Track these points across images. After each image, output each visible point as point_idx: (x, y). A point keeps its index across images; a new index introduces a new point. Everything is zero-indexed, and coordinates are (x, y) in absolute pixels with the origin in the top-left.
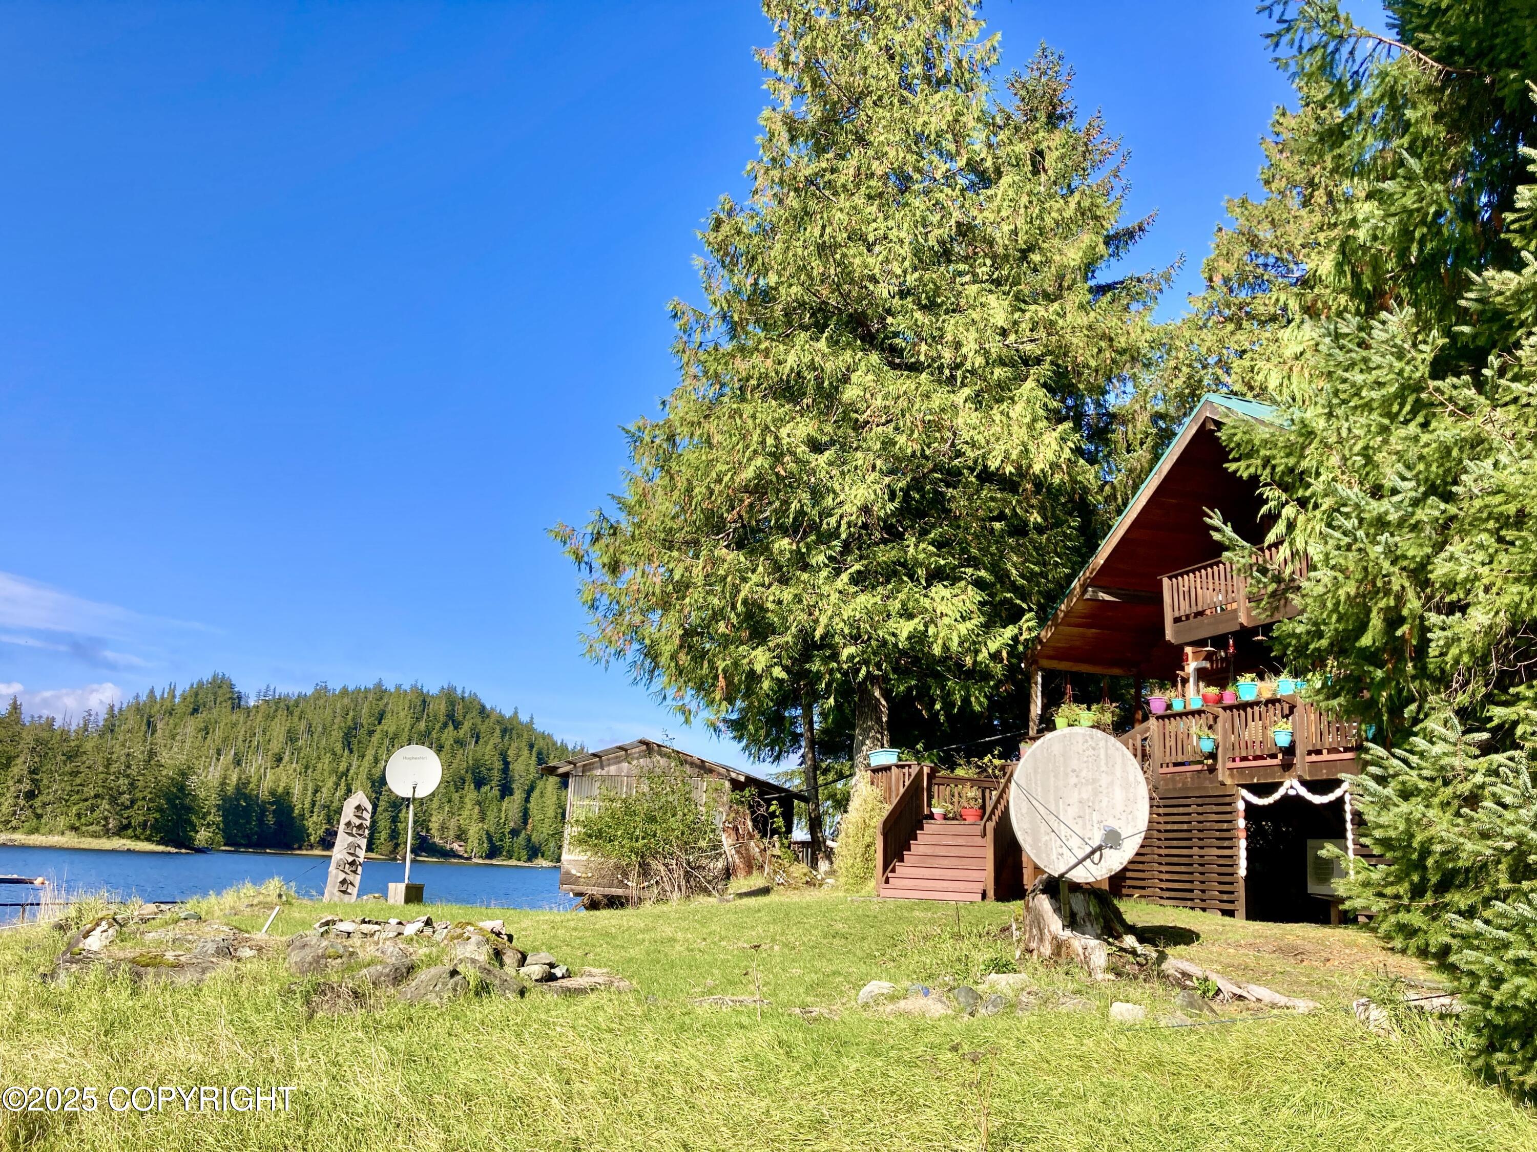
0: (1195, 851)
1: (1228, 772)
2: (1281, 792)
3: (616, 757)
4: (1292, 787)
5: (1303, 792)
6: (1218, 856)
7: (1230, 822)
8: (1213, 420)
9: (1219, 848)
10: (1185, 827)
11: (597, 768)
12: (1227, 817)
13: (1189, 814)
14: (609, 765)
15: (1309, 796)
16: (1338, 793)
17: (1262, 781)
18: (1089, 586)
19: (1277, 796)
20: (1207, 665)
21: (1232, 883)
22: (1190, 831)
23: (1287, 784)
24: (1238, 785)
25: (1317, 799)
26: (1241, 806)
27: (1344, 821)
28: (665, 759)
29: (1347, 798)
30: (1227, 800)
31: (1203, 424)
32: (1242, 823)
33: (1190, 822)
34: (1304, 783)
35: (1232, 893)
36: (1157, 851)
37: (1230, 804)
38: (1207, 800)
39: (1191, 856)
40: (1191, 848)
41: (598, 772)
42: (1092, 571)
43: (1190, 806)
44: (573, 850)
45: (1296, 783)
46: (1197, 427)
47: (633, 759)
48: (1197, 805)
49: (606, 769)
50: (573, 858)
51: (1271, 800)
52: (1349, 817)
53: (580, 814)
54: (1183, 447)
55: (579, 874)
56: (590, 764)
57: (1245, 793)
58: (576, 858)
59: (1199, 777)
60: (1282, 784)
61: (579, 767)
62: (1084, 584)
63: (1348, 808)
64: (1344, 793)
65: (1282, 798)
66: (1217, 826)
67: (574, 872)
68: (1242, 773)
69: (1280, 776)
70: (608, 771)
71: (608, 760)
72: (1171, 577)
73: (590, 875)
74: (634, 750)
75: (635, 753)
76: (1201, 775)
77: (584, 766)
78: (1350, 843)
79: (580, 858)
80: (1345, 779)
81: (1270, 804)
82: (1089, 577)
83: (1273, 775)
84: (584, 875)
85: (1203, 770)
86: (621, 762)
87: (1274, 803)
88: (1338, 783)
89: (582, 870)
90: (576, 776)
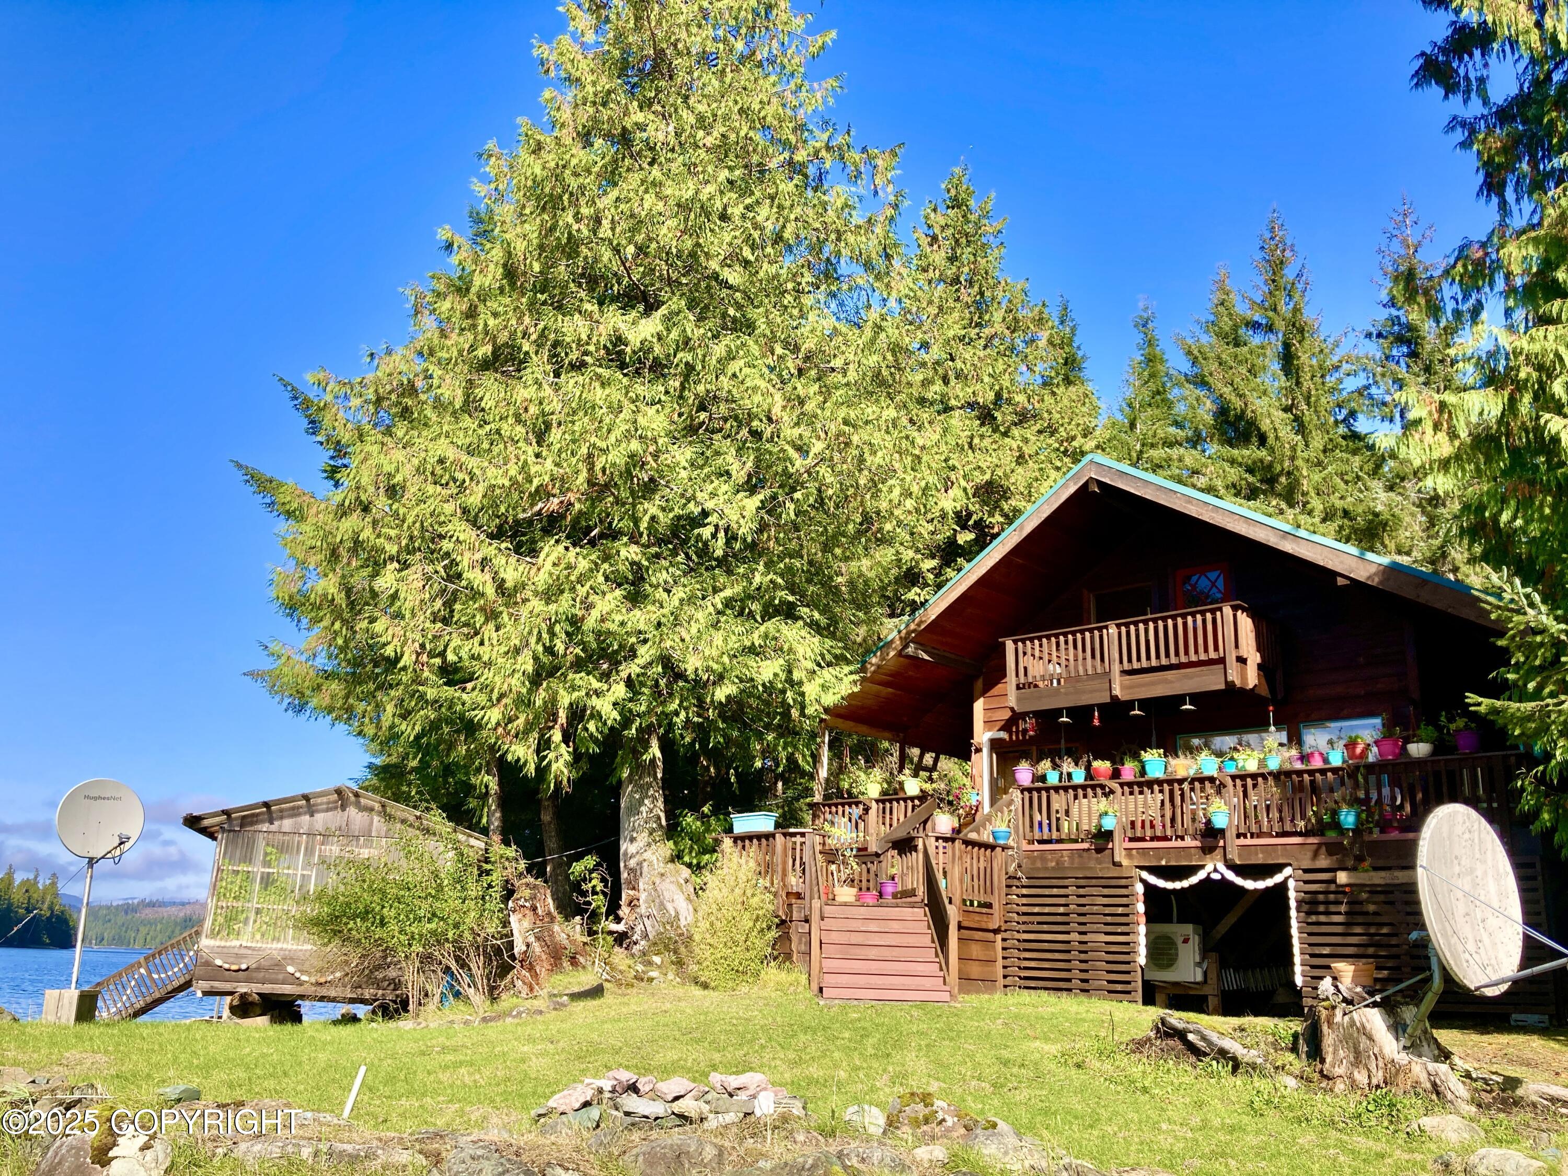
0: (1074, 936)
1: (1124, 852)
2: (1202, 875)
3: (293, 808)
4: (1216, 870)
5: (1230, 876)
6: (1107, 943)
7: (1127, 906)
8: (1097, 481)
9: (1107, 933)
10: (1061, 910)
11: (263, 822)
12: (1124, 901)
13: (1067, 896)
14: (282, 818)
15: (1239, 881)
16: (1278, 878)
17: (1173, 863)
18: (913, 641)
19: (1194, 880)
20: (1004, 735)
21: (1128, 973)
22: (1067, 914)
23: (1209, 867)
24: (1137, 867)
25: (1249, 885)
26: (1140, 888)
27: (1288, 908)
28: (366, 814)
29: (1291, 884)
30: (1123, 882)
31: (1086, 485)
32: (1141, 908)
33: (1067, 905)
34: (1231, 866)
35: (1129, 983)
36: (1017, 936)
37: (1126, 887)
38: (1094, 882)
39: (1069, 942)
40: (1068, 933)
41: (265, 827)
42: (919, 625)
43: (1066, 887)
44: (218, 933)
45: (1221, 867)
46: (1076, 487)
47: (318, 811)
48: (1078, 887)
49: (276, 823)
50: (218, 943)
51: (1185, 884)
52: (1293, 904)
53: (232, 883)
54: (1055, 506)
55: (226, 966)
56: (253, 815)
57: (1145, 875)
58: (223, 943)
59: (1080, 856)
60: (1202, 867)
61: (236, 818)
62: (906, 638)
63: (1292, 894)
64: (1286, 879)
65: (1201, 881)
66: (1108, 910)
67: (219, 962)
68: (1144, 854)
69: (1200, 859)
70: (280, 826)
71: (281, 811)
72: (1015, 642)
73: (244, 967)
74: (319, 800)
75: (321, 804)
76: (1085, 854)
77: (244, 817)
78: (1294, 932)
79: (228, 944)
80: (1290, 865)
81: (1183, 889)
82: (914, 631)
83: (1190, 858)
84: (234, 967)
85: (1088, 850)
86: (299, 815)
87: (1191, 886)
88: (1279, 868)
89: (232, 960)
90: (229, 831)
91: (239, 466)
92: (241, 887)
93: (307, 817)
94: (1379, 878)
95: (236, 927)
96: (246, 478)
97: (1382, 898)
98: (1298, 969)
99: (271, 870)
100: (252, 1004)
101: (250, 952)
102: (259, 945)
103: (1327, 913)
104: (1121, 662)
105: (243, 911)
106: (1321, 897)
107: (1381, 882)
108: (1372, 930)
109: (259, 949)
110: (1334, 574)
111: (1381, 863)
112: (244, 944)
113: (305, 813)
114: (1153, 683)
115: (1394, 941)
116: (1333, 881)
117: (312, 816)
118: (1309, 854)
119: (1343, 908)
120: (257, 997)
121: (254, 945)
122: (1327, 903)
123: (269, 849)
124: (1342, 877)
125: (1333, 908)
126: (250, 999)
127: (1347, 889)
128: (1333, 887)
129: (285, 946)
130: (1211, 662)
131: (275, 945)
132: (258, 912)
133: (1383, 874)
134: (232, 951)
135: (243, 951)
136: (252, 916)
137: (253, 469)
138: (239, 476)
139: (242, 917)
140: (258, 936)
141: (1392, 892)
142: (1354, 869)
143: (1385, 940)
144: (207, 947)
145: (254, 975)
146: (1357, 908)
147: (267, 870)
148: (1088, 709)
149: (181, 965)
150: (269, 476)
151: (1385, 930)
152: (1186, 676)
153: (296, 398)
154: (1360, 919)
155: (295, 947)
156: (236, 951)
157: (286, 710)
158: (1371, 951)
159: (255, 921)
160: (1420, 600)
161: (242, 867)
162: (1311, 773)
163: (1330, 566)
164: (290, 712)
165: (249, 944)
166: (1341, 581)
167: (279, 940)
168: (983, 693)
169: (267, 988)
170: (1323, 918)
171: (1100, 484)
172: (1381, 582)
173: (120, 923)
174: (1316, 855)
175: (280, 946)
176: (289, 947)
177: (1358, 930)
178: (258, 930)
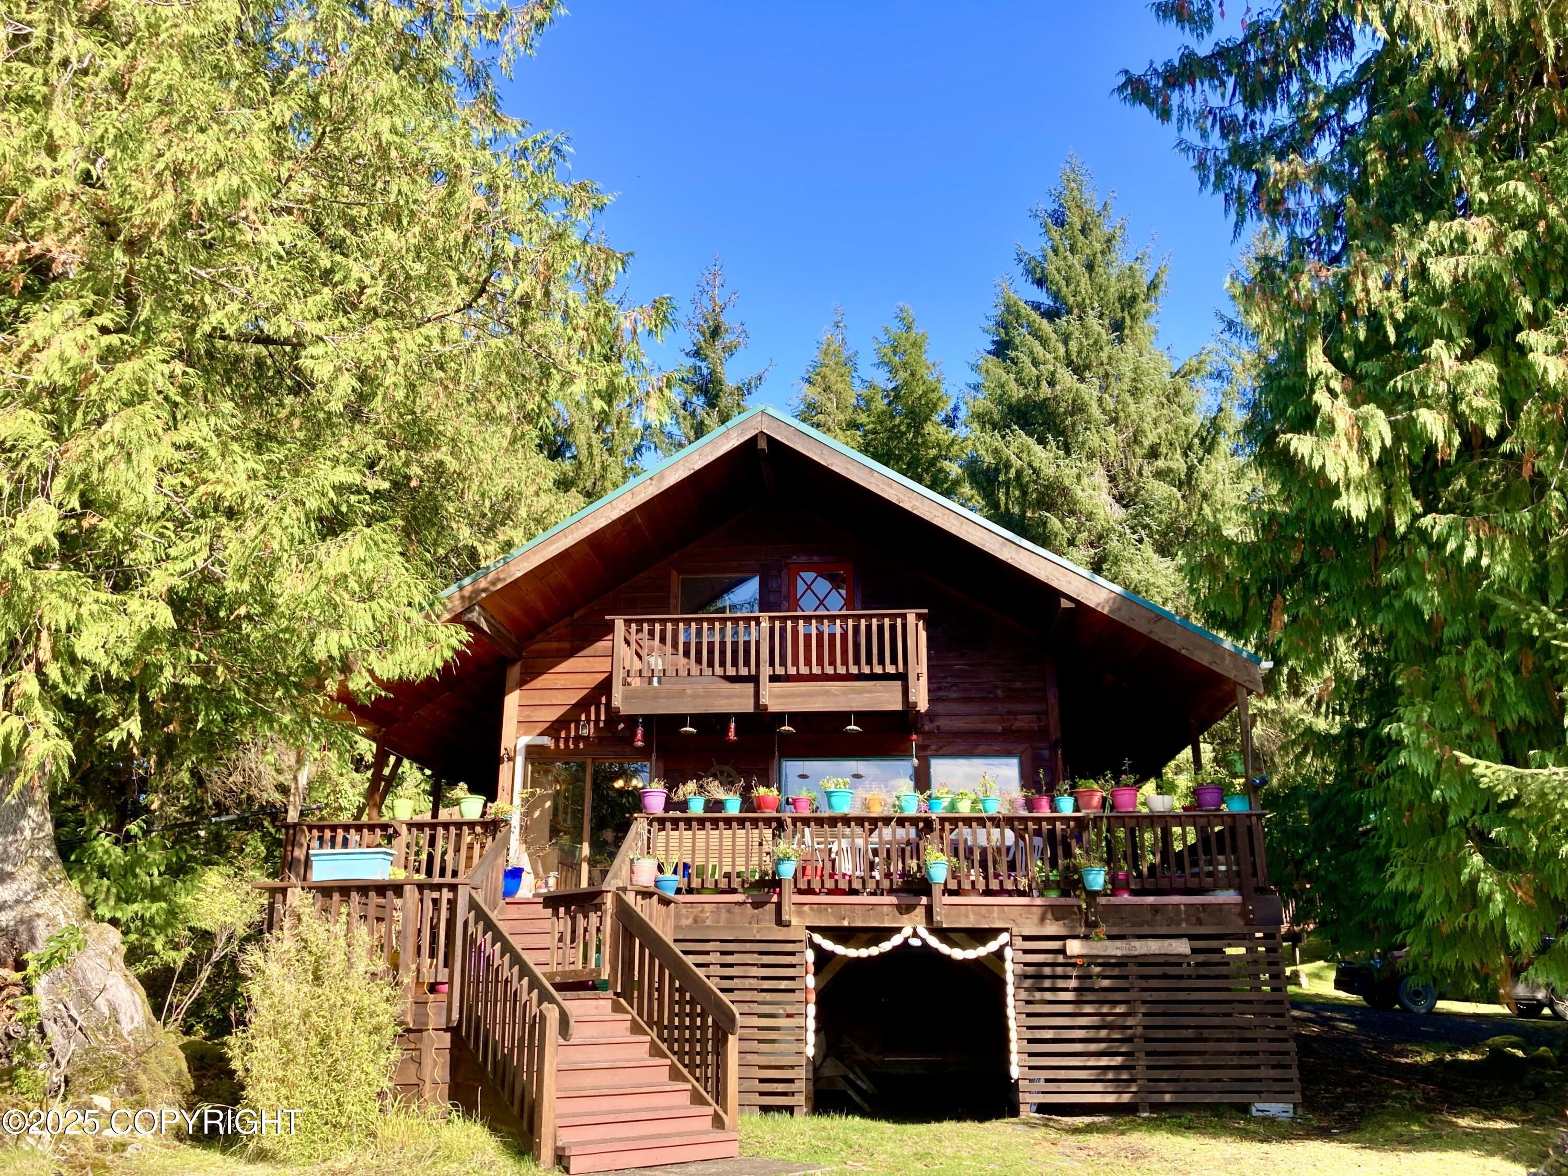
1: (794, 908)
2: (897, 940)
4: (915, 934)
5: (933, 942)
6: (760, 1028)
7: (792, 979)
8: (769, 437)
9: (761, 1016)
12: (788, 972)
15: (944, 949)
16: (993, 946)
17: (858, 924)
18: (479, 604)
19: (886, 946)
20: (547, 741)
21: (789, 1068)
23: (907, 931)
24: (808, 928)
25: (958, 954)
26: (810, 956)
29: (1008, 953)
30: (788, 947)
31: (755, 439)
32: (810, 981)
34: (935, 931)
35: (788, 1081)
37: (792, 954)
38: (748, 947)
42: (493, 583)
43: (707, 953)
45: (923, 932)
46: (742, 440)
48: (723, 953)
51: (874, 951)
52: (1010, 978)
54: (711, 458)
57: (817, 938)
59: (729, 911)
60: (898, 930)
62: (470, 598)
63: (1009, 966)
64: (1002, 948)
65: (895, 948)
66: (767, 985)
68: (820, 911)
69: (894, 919)
72: (628, 622)
76: (737, 909)
78: (1011, 1012)
80: (1006, 930)
81: (870, 957)
82: (484, 590)
83: (881, 916)
85: (744, 903)
87: (881, 954)
88: (994, 933)
94: (1116, 949)
97: (1116, 971)
98: (1014, 1058)
103: (1054, 989)
104: (772, 664)
106: (1047, 971)
107: (1119, 953)
108: (1105, 1009)
110: (1056, 594)
111: (1115, 931)
114: (810, 695)
115: (1130, 1021)
116: (1062, 951)
118: (1036, 919)
119: (1073, 983)
122: (1054, 977)
124: (1074, 947)
125: (1061, 984)
127: (1079, 961)
128: (1060, 959)
130: (886, 677)
133: (1118, 943)
141: (1125, 965)
142: (1086, 937)
143: (1120, 1021)
146: (1088, 983)
148: (723, 718)
151: (1120, 1009)
152: (855, 691)
154: (1090, 996)
158: (1103, 1033)
160: (1153, 636)
162: (1038, 820)
163: (1055, 584)
166: (1065, 603)
168: (521, 683)
170: (1049, 996)
171: (771, 440)
172: (1110, 611)
174: (1043, 919)
177: (1088, 1009)
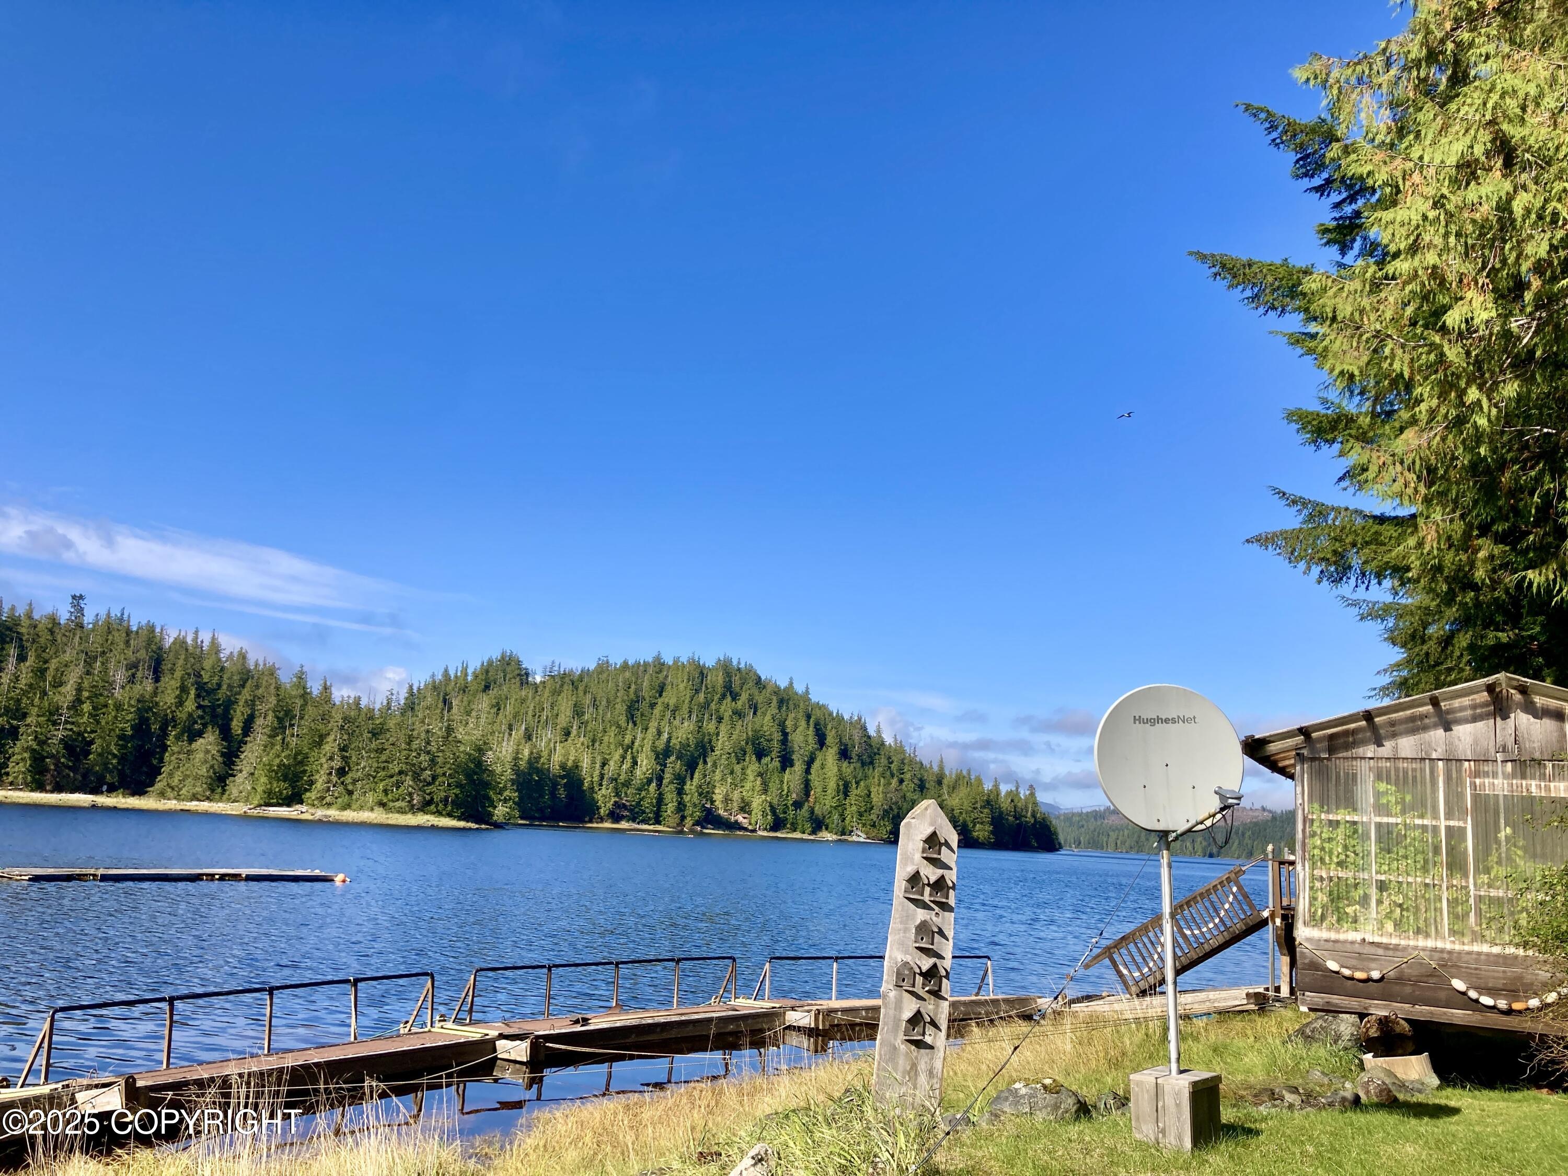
3: (1412, 719)
11: (1364, 742)
14: (1394, 735)
28: (1548, 721)
41: (1370, 750)
44: (1323, 918)
47: (1459, 722)
49: (1388, 745)
50: (1325, 934)
53: (1330, 840)
55: (1347, 972)
56: (1346, 733)
58: (1333, 936)
61: (1320, 740)
67: (1333, 965)
70: (1396, 748)
71: (1392, 724)
73: (1376, 975)
74: (1456, 703)
75: (1462, 709)
77: (1332, 737)
79: (1342, 937)
84: (1359, 975)
86: (1425, 728)
89: (1354, 962)
90: (1313, 759)
91: (1203, 257)
92: (1346, 847)
93: (1440, 732)
95: (1349, 910)
96: (1214, 270)
99: (1392, 820)
100: (1402, 1037)
101: (1380, 951)
102: (1394, 941)
105: (1356, 886)
109: (1396, 948)
112: (1370, 938)
113: (1435, 726)
117: (1447, 729)
120: (1406, 1025)
121: (1385, 940)
123: (1382, 786)
126: (1398, 1030)
129: (1440, 944)
131: (1421, 942)
132: (1382, 886)
134: (1349, 947)
135: (1367, 950)
136: (1374, 893)
137: (1222, 256)
138: (1206, 271)
139: (1357, 894)
140: (1389, 926)
144: (1309, 940)
145: (1397, 988)
147: (1385, 820)
149: (1217, 921)
150: (1244, 259)
153: (1273, 128)
155: (1458, 947)
156: (1357, 948)
157: (1319, 582)
159: (1379, 902)
161: (1342, 815)
164: (1325, 582)
165: (1377, 939)
167: (1427, 935)
169: (1422, 1012)
173: (1092, 828)
175: (1430, 943)
176: (1449, 946)
178: (1388, 916)
